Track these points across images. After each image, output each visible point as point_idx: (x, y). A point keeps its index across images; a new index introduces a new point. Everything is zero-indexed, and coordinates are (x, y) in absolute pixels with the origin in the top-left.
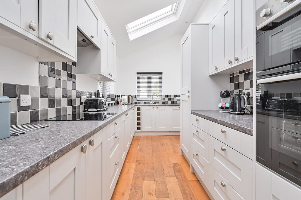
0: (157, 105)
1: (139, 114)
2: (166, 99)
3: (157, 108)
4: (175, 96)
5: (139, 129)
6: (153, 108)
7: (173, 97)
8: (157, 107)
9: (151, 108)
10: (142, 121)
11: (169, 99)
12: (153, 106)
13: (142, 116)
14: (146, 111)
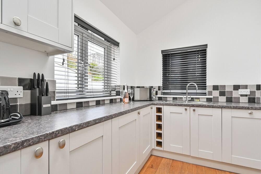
0: (193, 106)
1: (159, 118)
2: (216, 93)
3: (194, 110)
4: (236, 88)
5: (159, 144)
6: (186, 110)
7: (231, 89)
8: (194, 108)
9: (182, 109)
10: (164, 131)
11: (222, 94)
12: (186, 107)
13: (164, 123)
14: (172, 114)
